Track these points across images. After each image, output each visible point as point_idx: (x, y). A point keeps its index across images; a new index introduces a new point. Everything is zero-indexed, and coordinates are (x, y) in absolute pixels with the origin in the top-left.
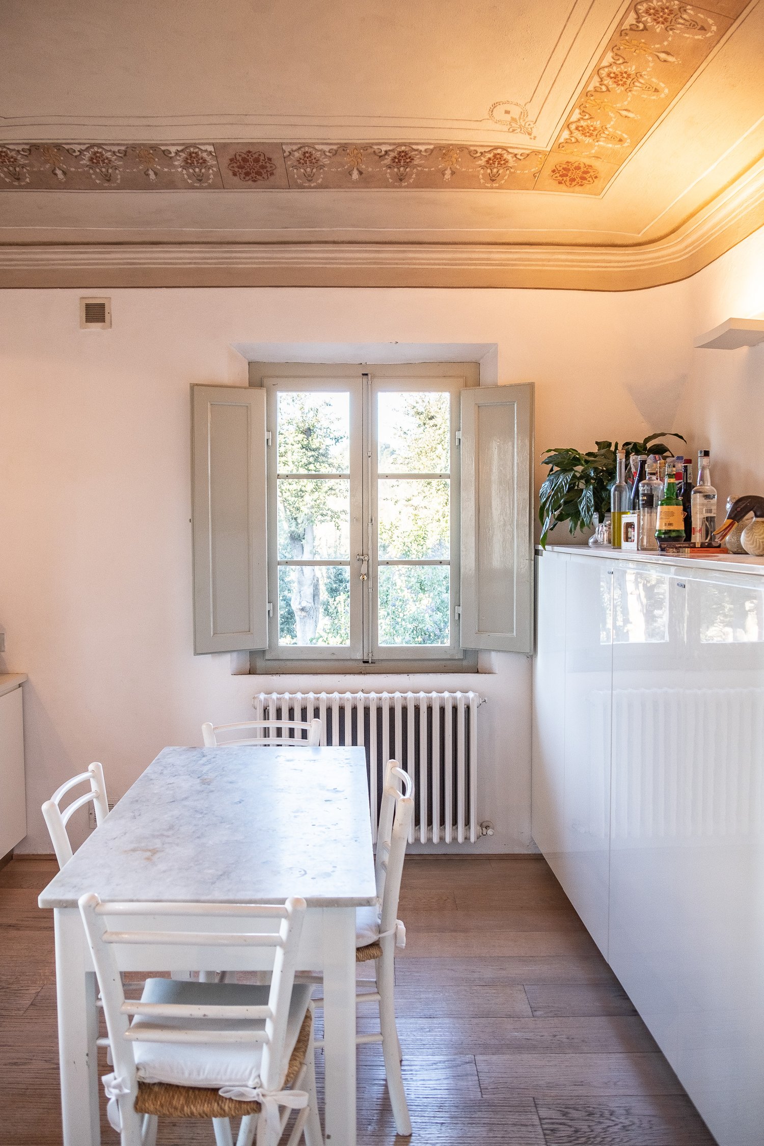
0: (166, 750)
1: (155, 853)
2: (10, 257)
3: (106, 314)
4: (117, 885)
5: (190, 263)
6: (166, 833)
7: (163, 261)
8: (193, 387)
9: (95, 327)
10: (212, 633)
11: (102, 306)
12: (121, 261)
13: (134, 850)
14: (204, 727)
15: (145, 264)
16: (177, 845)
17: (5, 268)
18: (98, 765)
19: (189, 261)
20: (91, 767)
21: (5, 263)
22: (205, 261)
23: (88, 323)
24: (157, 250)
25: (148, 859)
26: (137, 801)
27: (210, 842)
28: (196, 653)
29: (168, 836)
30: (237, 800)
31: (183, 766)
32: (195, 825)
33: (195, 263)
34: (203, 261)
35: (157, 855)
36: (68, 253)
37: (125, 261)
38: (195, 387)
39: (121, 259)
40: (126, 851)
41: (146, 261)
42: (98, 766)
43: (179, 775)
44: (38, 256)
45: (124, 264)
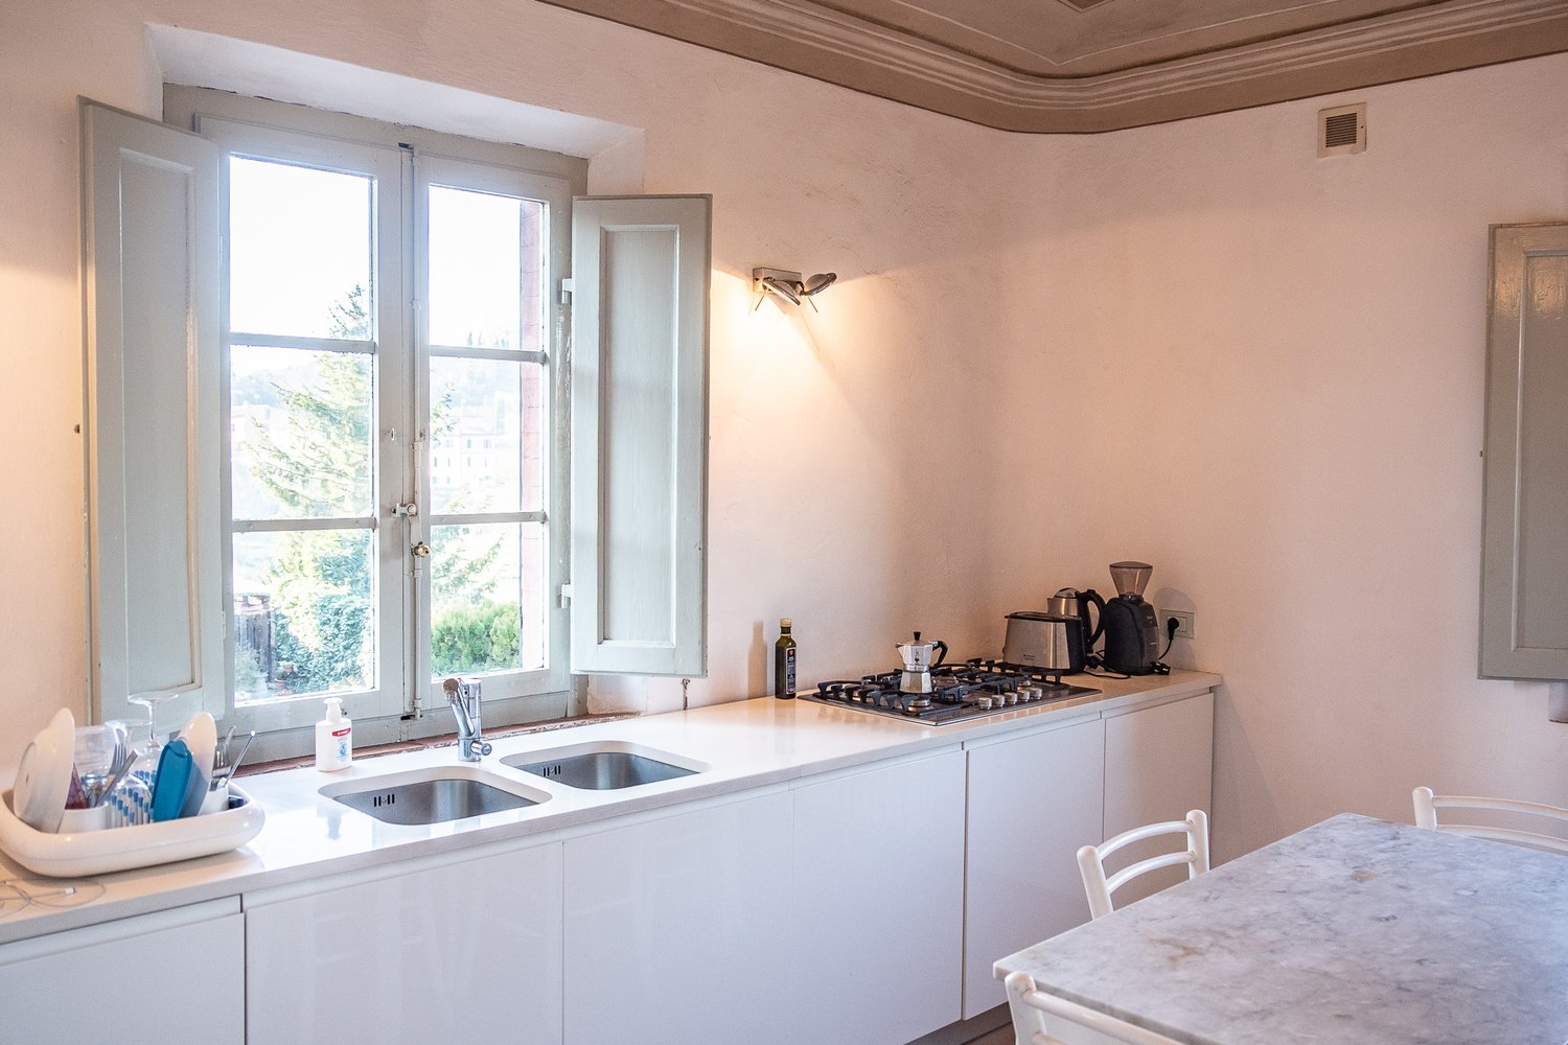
0: (1341, 817)
1: (1188, 954)
2: (1219, 67)
3: (1358, 126)
4: (1101, 979)
5: (1500, 23)
6: (1231, 933)
7: (1453, 28)
8: (1494, 230)
9: (1341, 152)
10: (1513, 644)
11: (1352, 118)
12: (1384, 42)
13: (1163, 942)
14: (1416, 793)
15: (1423, 38)
16: (1231, 952)
17: (1213, 84)
18: (1199, 815)
19: (1498, 19)
20: (1190, 815)
21: (1213, 77)
22: (1528, 13)
23: (1331, 148)
24: (1441, 11)
25: (1173, 959)
26: (1231, 878)
27: (1284, 964)
28: (1482, 676)
29: (1229, 937)
30: (1387, 914)
31: (1346, 846)
32: (1284, 933)
33: (1509, 21)
34: (1523, 14)
35: (1190, 958)
36: (1299, 45)
37: (1389, 40)
38: (1500, 231)
39: (1383, 38)
40: (1152, 940)
41: (1424, 34)
42: (1199, 817)
43: (1329, 857)
44: (1257, 59)
45: (1387, 45)
